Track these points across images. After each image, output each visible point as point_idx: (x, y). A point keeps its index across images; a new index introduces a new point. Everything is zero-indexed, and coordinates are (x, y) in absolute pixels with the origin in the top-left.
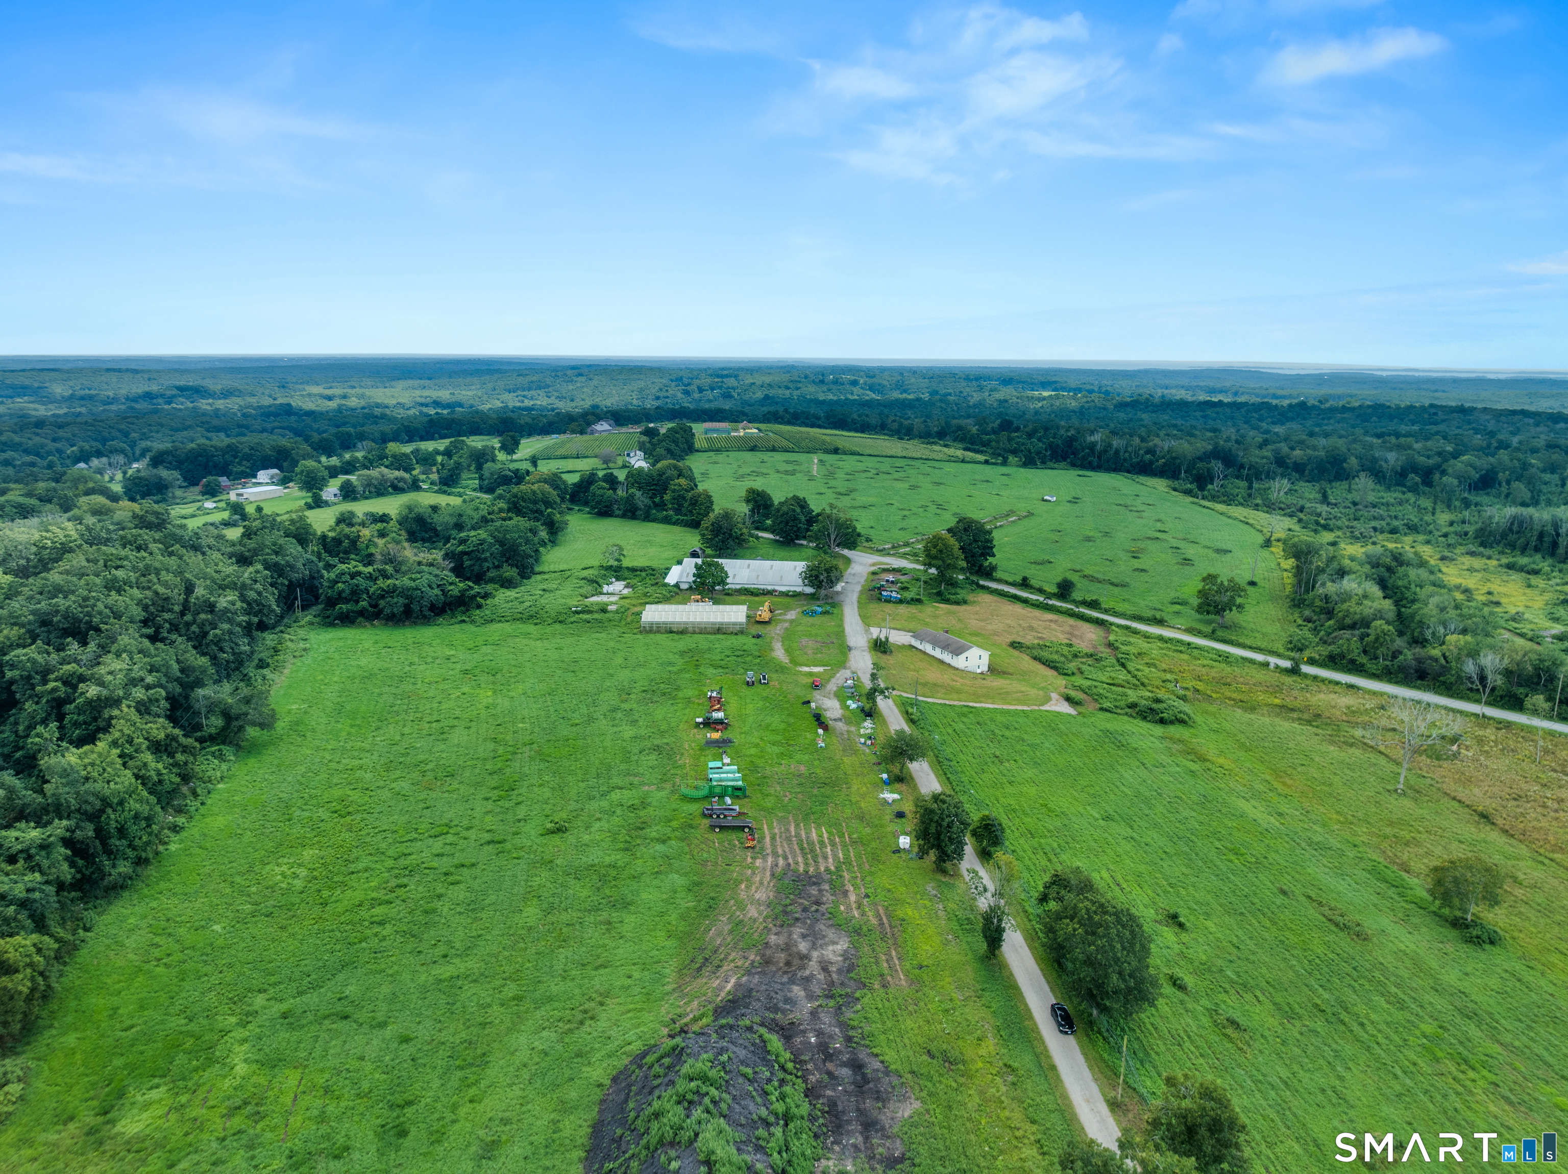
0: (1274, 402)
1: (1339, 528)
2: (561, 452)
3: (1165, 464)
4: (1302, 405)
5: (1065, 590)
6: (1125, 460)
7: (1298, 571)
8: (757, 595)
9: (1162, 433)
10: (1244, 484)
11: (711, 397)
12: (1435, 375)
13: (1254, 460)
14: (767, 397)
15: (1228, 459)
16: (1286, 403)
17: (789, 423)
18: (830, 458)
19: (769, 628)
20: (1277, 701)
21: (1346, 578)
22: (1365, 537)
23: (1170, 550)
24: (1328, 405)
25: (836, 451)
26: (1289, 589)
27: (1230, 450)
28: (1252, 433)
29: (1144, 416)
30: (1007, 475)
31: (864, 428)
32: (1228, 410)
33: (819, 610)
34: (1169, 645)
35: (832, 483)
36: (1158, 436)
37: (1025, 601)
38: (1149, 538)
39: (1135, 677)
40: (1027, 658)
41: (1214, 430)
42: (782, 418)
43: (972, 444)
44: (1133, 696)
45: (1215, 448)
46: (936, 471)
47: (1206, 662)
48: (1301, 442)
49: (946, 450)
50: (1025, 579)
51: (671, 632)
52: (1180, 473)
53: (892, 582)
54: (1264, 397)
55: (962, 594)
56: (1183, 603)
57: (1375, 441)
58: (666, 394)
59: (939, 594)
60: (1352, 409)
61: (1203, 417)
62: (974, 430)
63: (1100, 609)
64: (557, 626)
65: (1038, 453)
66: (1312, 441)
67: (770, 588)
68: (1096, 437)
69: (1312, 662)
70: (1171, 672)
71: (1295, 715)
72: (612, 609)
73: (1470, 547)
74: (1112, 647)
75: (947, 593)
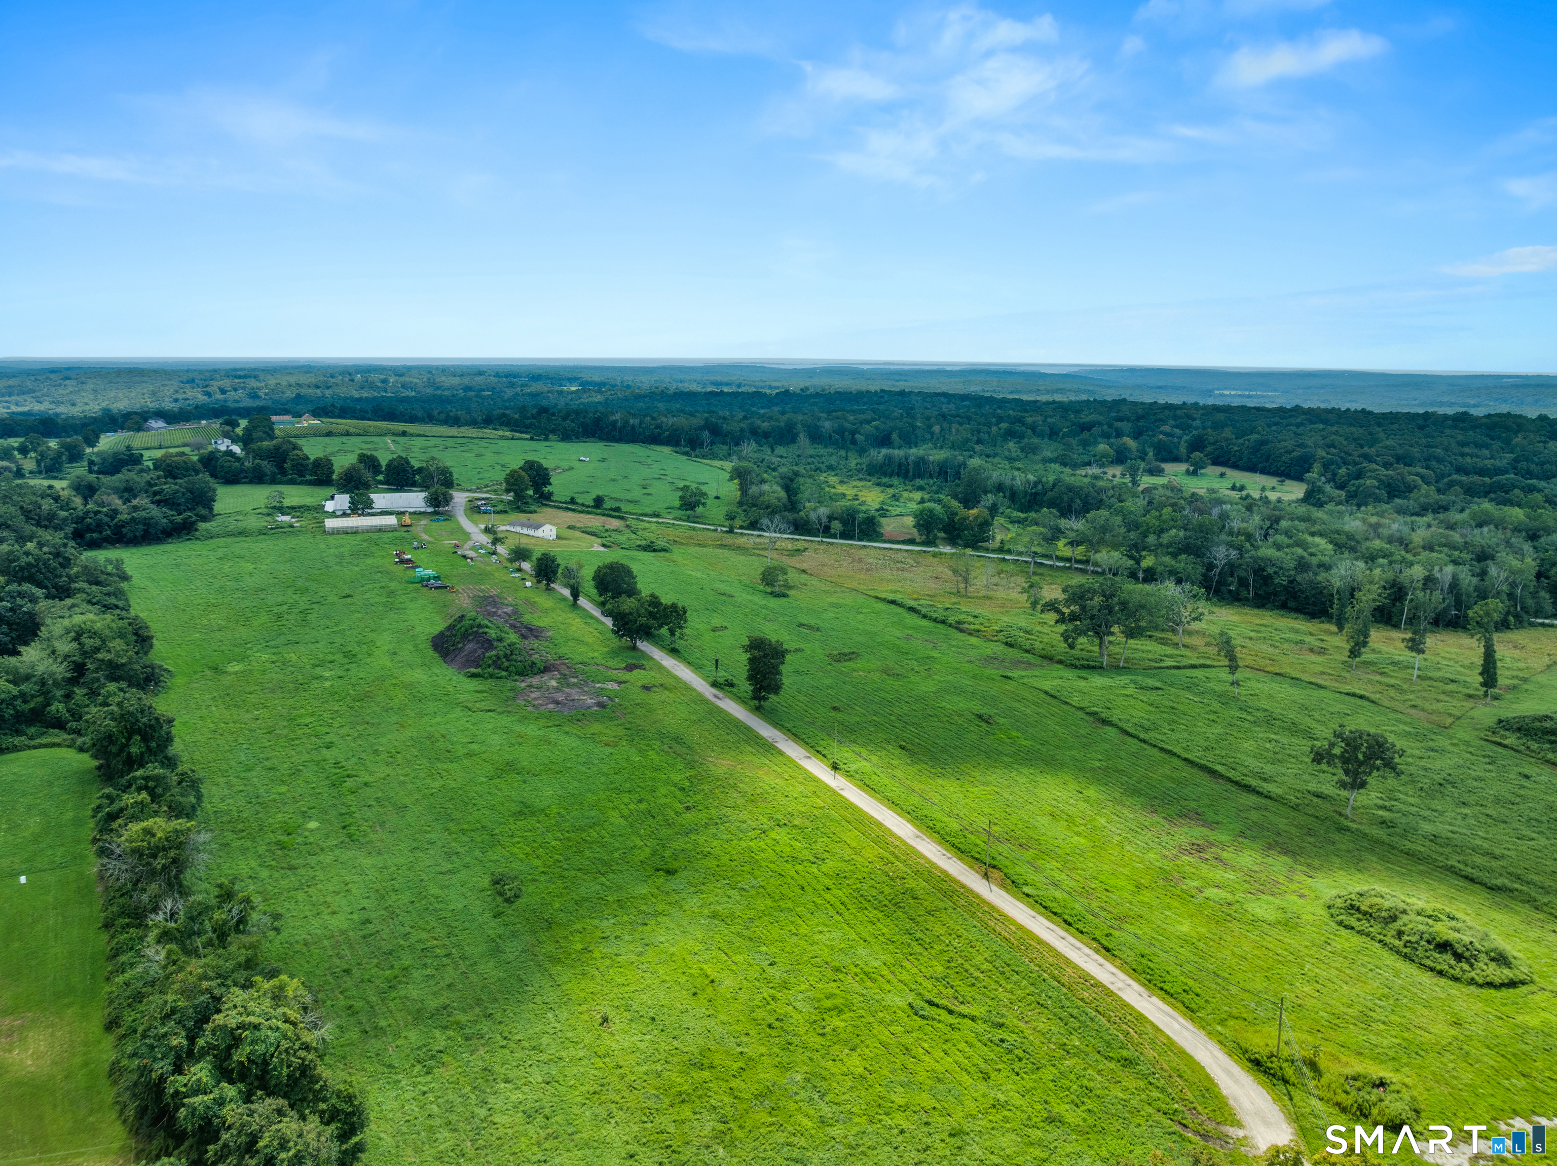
0: (764, 391)
3: (669, 436)
4: (787, 393)
5: (599, 502)
6: (640, 433)
7: (741, 486)
8: (399, 513)
9: (669, 414)
10: (726, 446)
12: (906, 367)
13: (735, 430)
15: (715, 431)
18: (401, 439)
19: (414, 527)
20: (719, 543)
21: (764, 484)
23: (668, 484)
25: (402, 434)
26: (738, 499)
27: (719, 424)
28: (737, 412)
29: (658, 403)
30: (550, 446)
33: (441, 518)
34: (661, 525)
36: (666, 416)
37: (574, 510)
38: (655, 478)
39: (641, 536)
40: (579, 532)
41: (710, 412)
43: (517, 426)
44: (639, 543)
45: (707, 423)
46: (494, 445)
47: (683, 530)
48: (772, 418)
49: (495, 431)
50: (572, 499)
51: (347, 533)
52: (680, 441)
53: (484, 504)
54: (757, 388)
55: (533, 508)
56: (672, 506)
59: (518, 508)
61: (705, 402)
62: (516, 416)
63: (620, 511)
64: (266, 535)
65: (572, 431)
66: (780, 417)
67: (405, 510)
69: (741, 527)
70: (662, 534)
71: (727, 547)
72: (291, 526)
73: (861, 476)
74: (628, 526)
75: (523, 507)
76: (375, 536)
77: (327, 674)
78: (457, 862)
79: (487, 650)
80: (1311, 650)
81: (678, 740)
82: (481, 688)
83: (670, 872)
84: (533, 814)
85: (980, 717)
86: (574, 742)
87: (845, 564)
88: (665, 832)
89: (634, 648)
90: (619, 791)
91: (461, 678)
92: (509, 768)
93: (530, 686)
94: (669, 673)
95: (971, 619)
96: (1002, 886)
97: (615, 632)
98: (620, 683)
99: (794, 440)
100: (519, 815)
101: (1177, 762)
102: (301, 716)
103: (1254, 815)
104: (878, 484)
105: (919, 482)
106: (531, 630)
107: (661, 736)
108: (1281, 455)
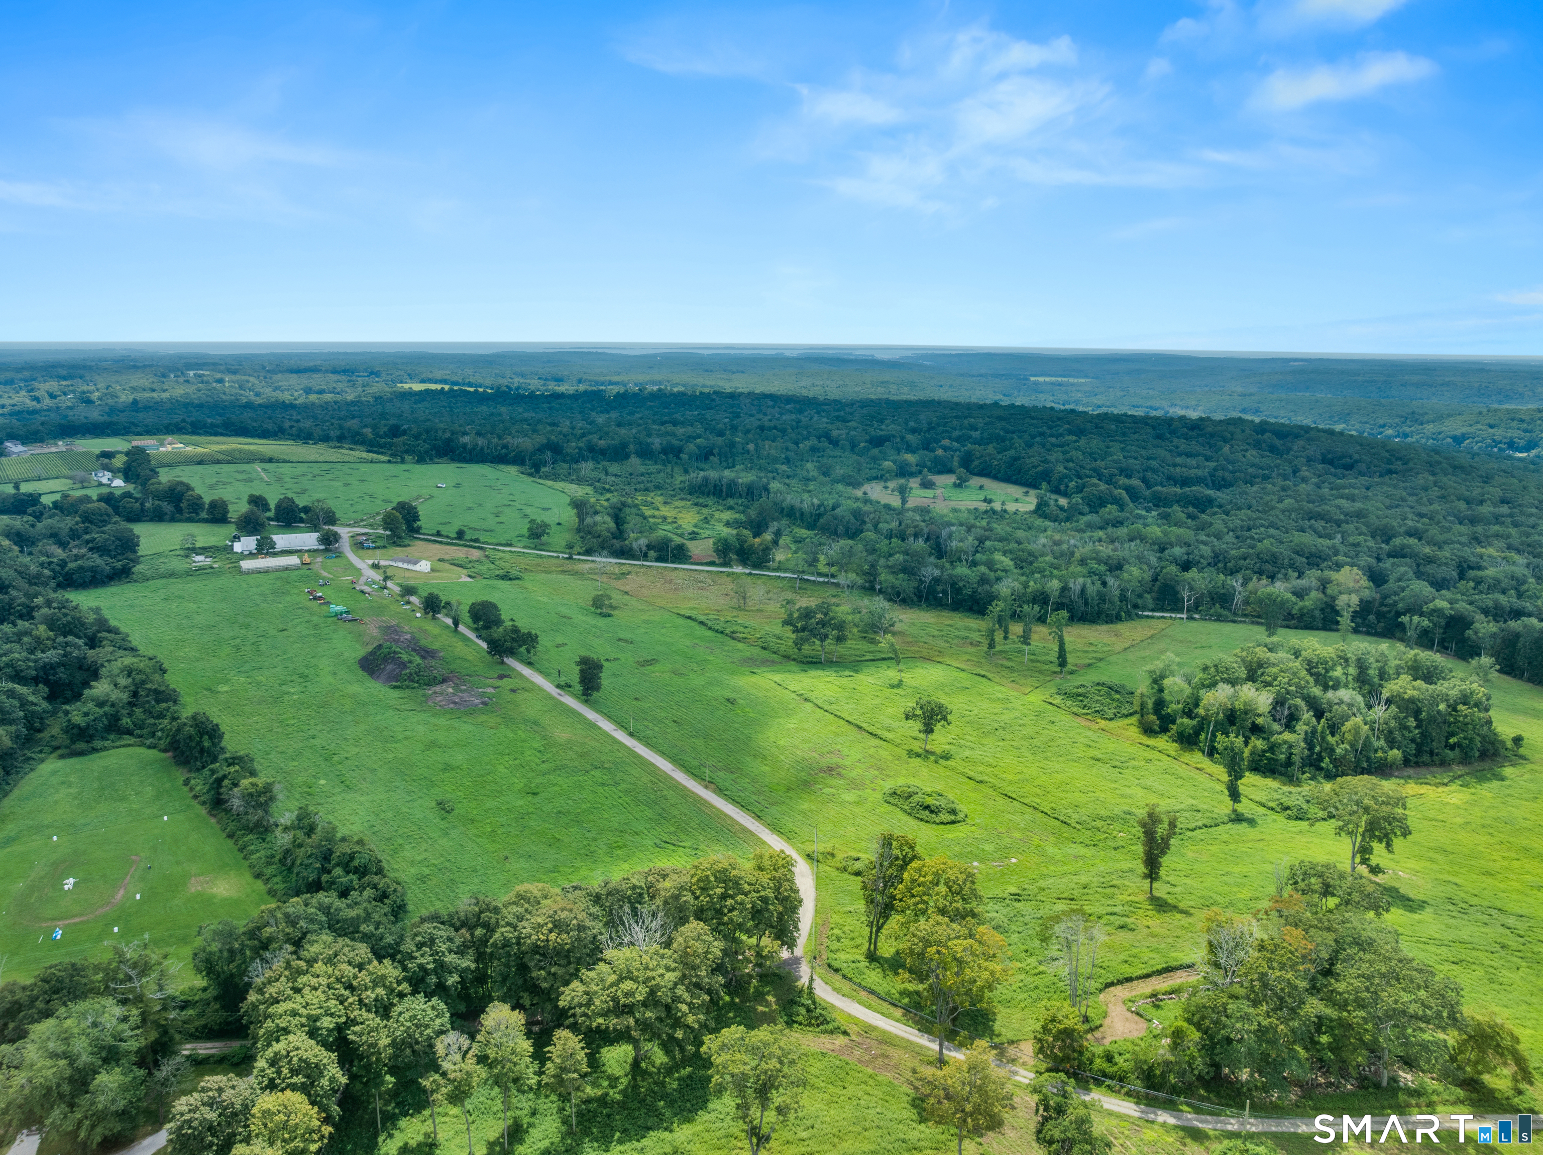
1: (617, 490)
3: (515, 456)
4: (627, 393)
5: (460, 534)
6: (488, 454)
7: (579, 515)
8: (299, 552)
10: (566, 465)
13: (574, 448)
15: (557, 449)
16: (615, 391)
19: (313, 566)
21: (598, 515)
23: (517, 511)
25: (271, 460)
26: (574, 524)
27: (560, 442)
30: (408, 471)
33: (334, 556)
34: (514, 554)
36: (511, 432)
37: (440, 542)
38: (505, 505)
39: (498, 566)
40: (448, 564)
41: (555, 422)
43: (373, 447)
44: (497, 572)
45: (550, 441)
46: (357, 471)
47: (530, 559)
48: (608, 432)
49: (353, 452)
50: (439, 531)
51: (260, 572)
52: (524, 461)
53: (365, 540)
55: (406, 542)
56: (521, 535)
59: (395, 542)
61: (550, 408)
62: (370, 434)
63: (480, 542)
64: (193, 577)
65: (426, 452)
67: (306, 547)
68: (466, 439)
69: (579, 554)
72: (212, 568)
73: (682, 496)
74: (486, 556)
75: (399, 541)
76: (285, 574)
77: (292, 690)
78: (415, 797)
79: (402, 669)
80: (971, 644)
81: (536, 723)
82: (402, 695)
83: (535, 794)
84: (453, 769)
85: (728, 700)
86: (471, 728)
87: (659, 585)
88: (531, 775)
89: (503, 663)
90: (502, 754)
91: (388, 689)
92: (432, 745)
93: (435, 693)
94: (528, 680)
95: (742, 629)
96: (714, 792)
97: (489, 653)
98: (495, 688)
99: (627, 457)
100: (445, 770)
101: (842, 722)
102: (287, 719)
103: (872, 751)
104: (696, 504)
105: (731, 502)
106: (427, 652)
107: (525, 721)
108: (1029, 469)
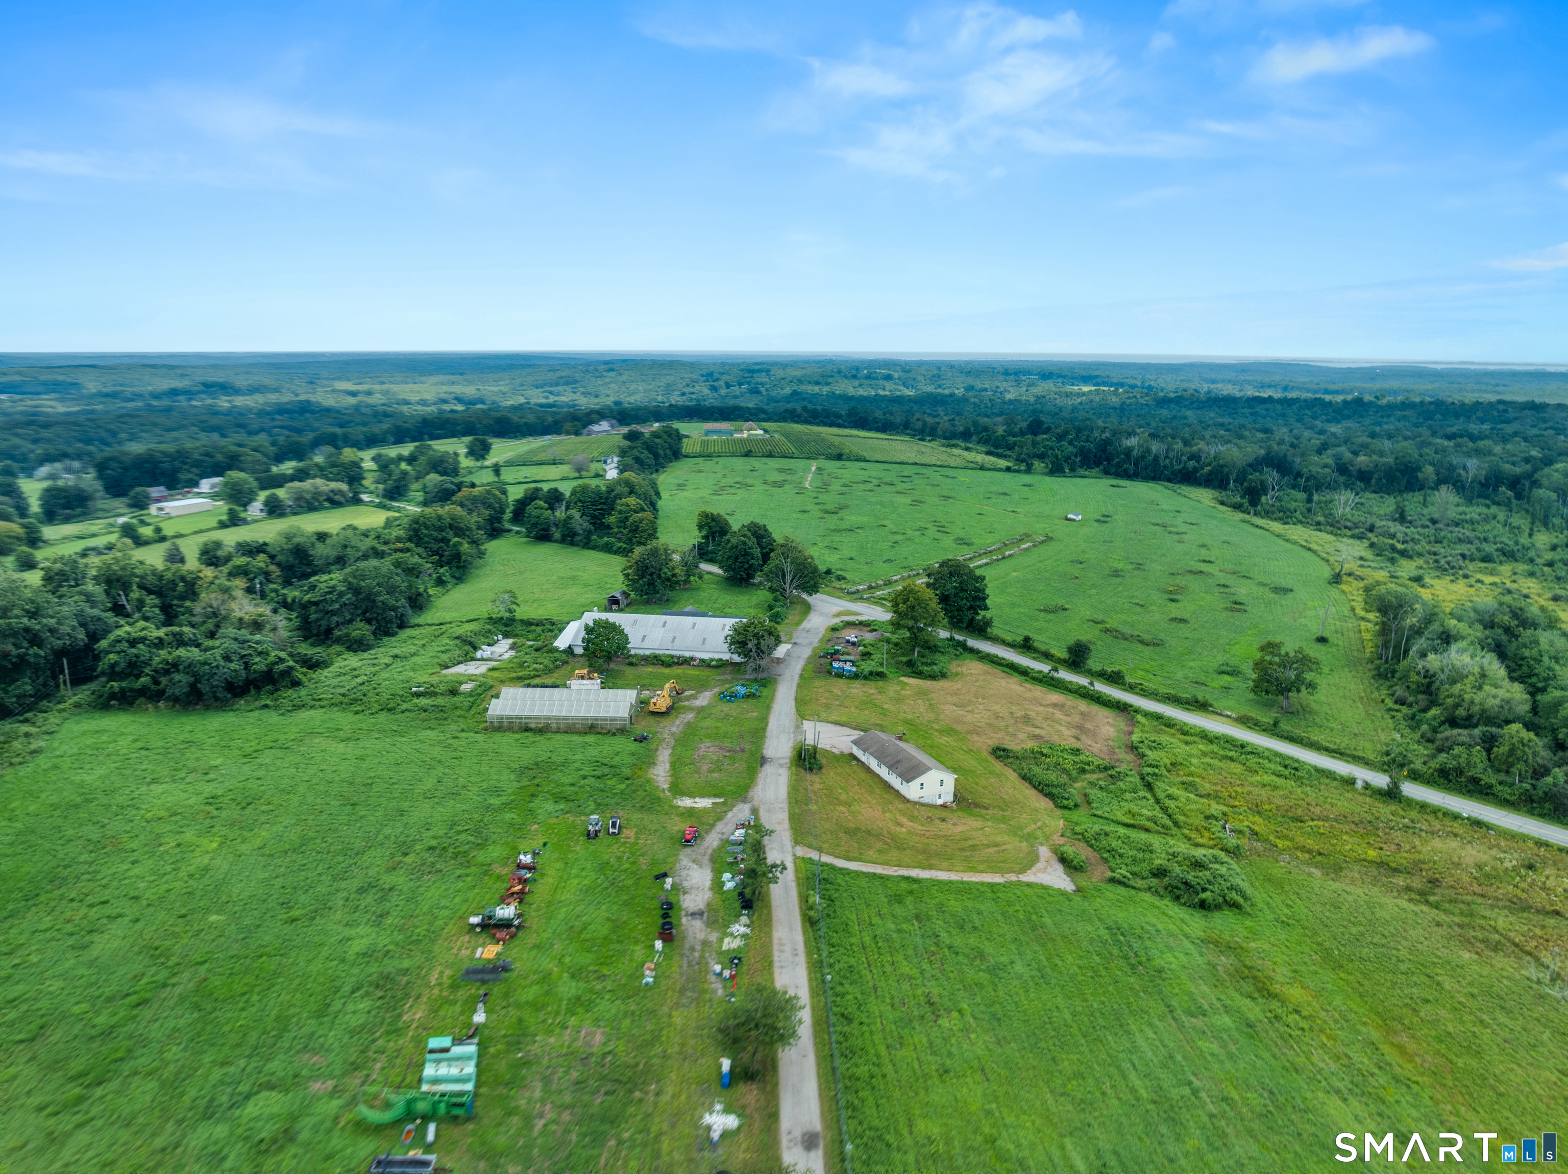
0: (1328, 398)
1: (1420, 555)
2: (542, 457)
3: (1211, 473)
4: (1358, 401)
5: (1078, 654)
6: (1165, 467)
7: (1384, 630)
8: (669, 665)
9: (1208, 434)
10: (1302, 496)
11: (738, 393)
13: (1315, 469)
14: (795, 393)
15: (1282, 465)
16: (1339, 398)
17: (806, 422)
18: (831, 466)
19: (665, 722)
20: (1372, 854)
21: (1454, 647)
22: (1453, 568)
23: (1217, 590)
24: (1384, 401)
25: (839, 457)
26: (1369, 649)
27: (1285, 456)
28: (1307, 434)
29: (1189, 413)
30: (1029, 486)
31: (885, 427)
32: (1279, 407)
33: (742, 690)
34: (1214, 748)
35: (823, 497)
36: (1203, 438)
37: (1024, 673)
38: (1190, 572)
39: (1165, 810)
40: (1013, 776)
41: (1266, 431)
42: (799, 416)
43: (996, 447)
44: (1160, 851)
45: (1268, 453)
46: (949, 481)
47: (1267, 778)
48: (1365, 446)
49: (966, 453)
50: (1027, 639)
51: (528, 729)
52: (1228, 483)
53: (854, 644)
54: (1315, 392)
55: (942, 663)
56: (1234, 672)
57: (1446, 443)
58: (691, 390)
59: (910, 664)
60: (1412, 405)
62: (1000, 430)
63: (1123, 684)
64: (383, 717)
65: (1067, 459)
66: (1377, 444)
67: (687, 654)
68: (1132, 442)
69: (1415, 776)
70: (1217, 797)
71: (1400, 881)
